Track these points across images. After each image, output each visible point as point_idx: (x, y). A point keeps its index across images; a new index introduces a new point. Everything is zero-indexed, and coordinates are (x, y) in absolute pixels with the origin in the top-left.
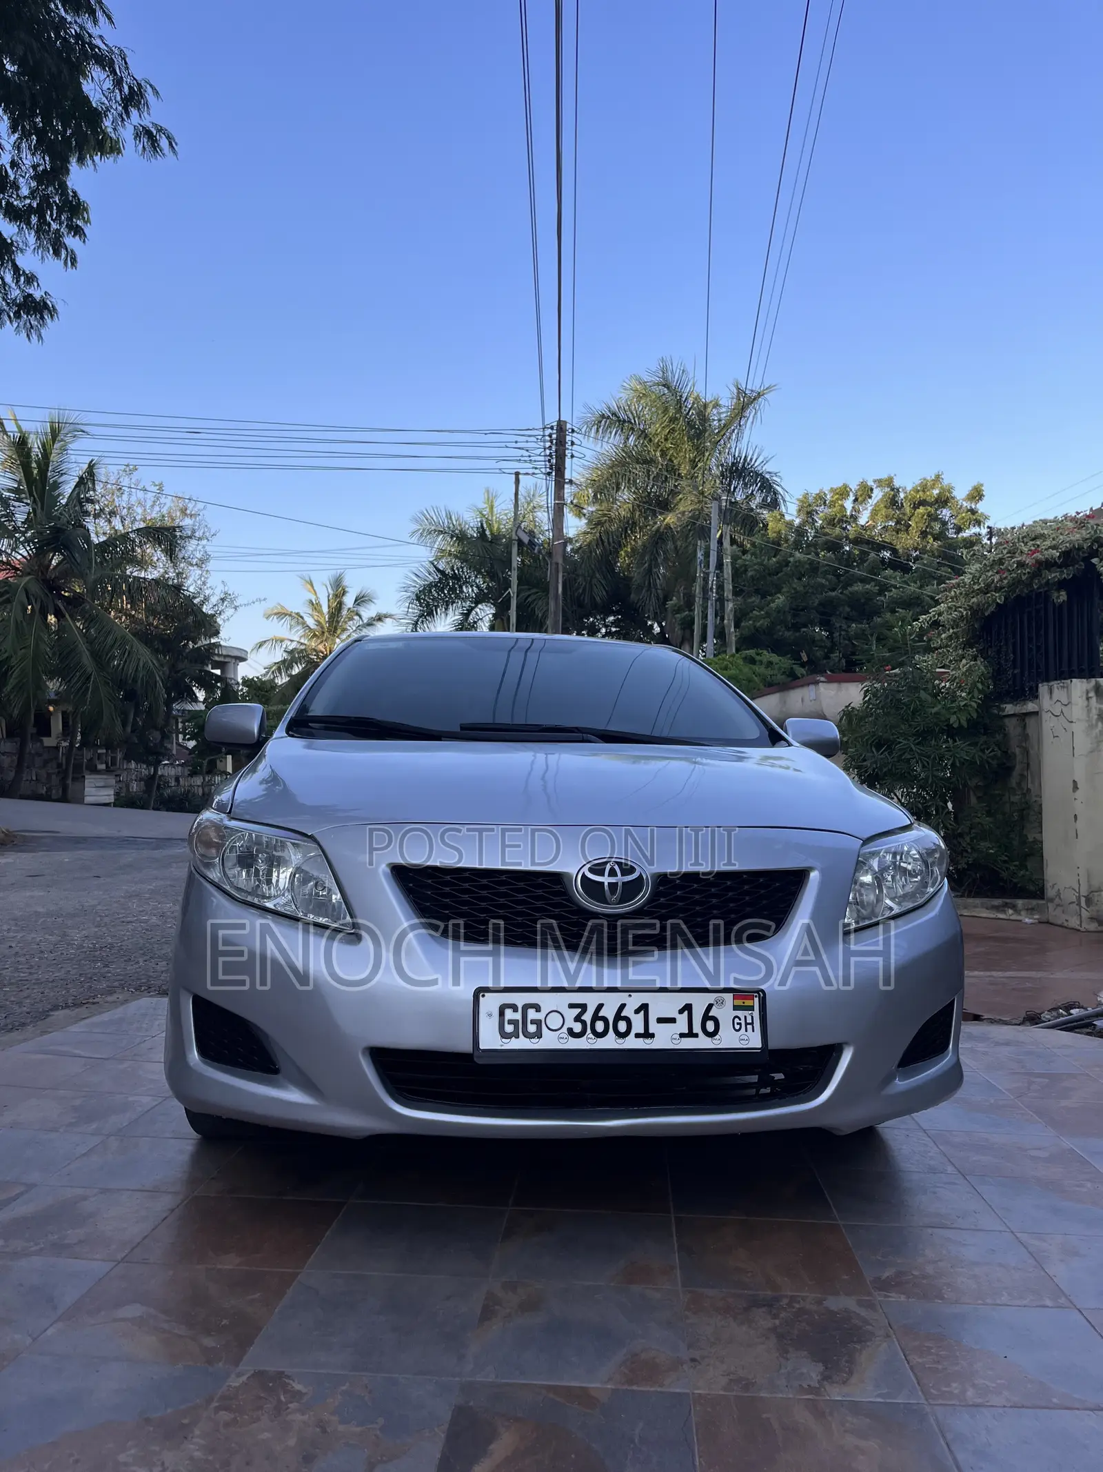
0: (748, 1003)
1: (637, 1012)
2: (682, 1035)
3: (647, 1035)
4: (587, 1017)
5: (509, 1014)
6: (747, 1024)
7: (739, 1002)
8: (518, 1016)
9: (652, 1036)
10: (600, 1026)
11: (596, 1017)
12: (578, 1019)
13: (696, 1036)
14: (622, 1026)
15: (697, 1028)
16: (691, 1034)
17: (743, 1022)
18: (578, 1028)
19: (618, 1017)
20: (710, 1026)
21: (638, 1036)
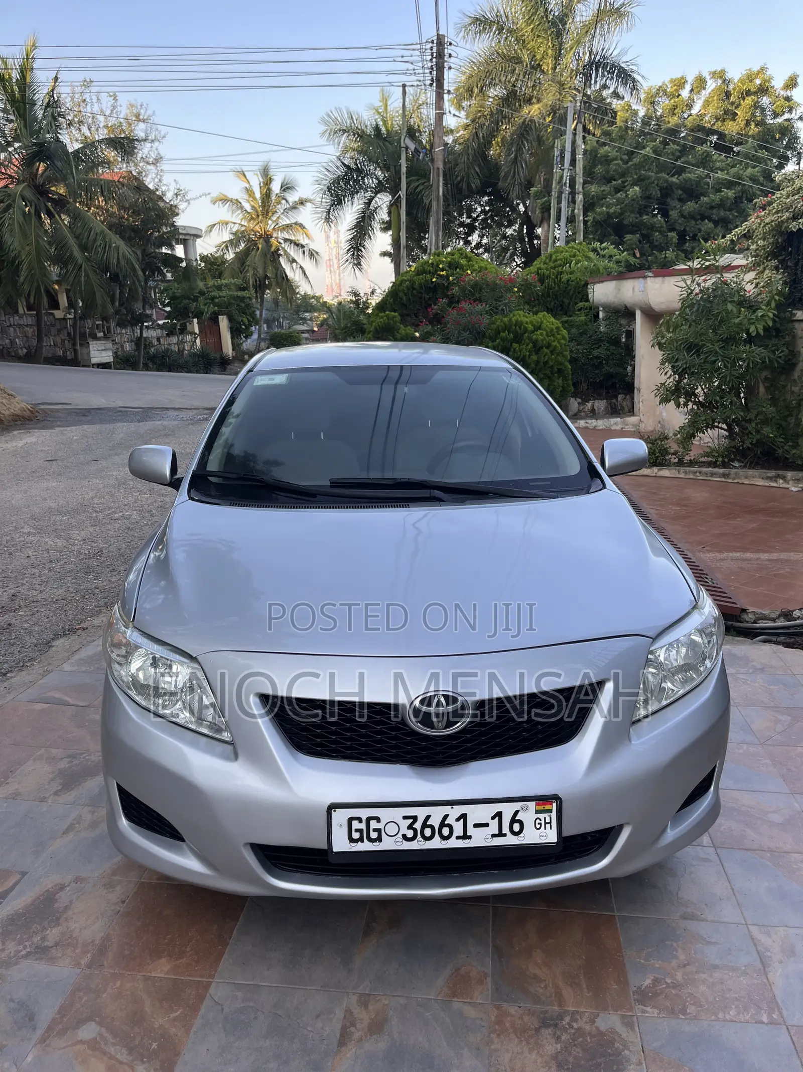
0: (548, 807)
1: (458, 820)
2: (494, 836)
3: (466, 836)
4: (418, 826)
5: (356, 825)
6: (546, 823)
7: (540, 808)
8: (363, 826)
9: (470, 837)
10: (428, 832)
11: (425, 825)
12: (410, 827)
13: (505, 835)
14: (446, 832)
15: (506, 829)
16: (501, 834)
17: (543, 822)
18: (410, 834)
19: (443, 824)
20: (516, 827)
21: (458, 838)
